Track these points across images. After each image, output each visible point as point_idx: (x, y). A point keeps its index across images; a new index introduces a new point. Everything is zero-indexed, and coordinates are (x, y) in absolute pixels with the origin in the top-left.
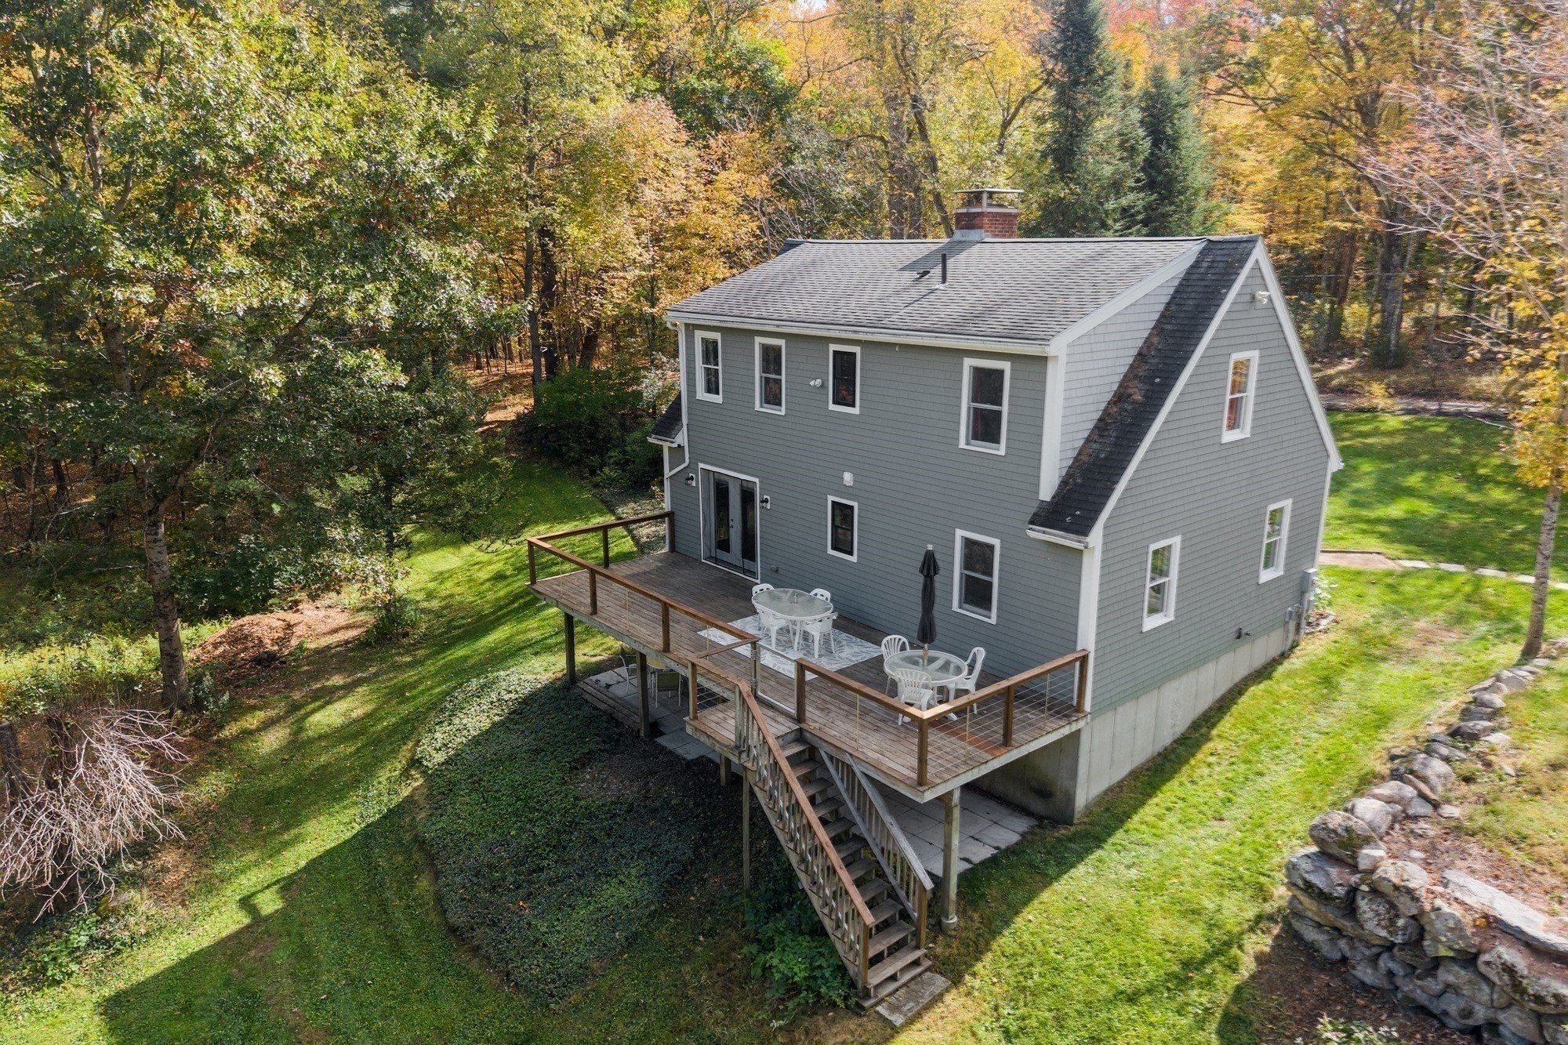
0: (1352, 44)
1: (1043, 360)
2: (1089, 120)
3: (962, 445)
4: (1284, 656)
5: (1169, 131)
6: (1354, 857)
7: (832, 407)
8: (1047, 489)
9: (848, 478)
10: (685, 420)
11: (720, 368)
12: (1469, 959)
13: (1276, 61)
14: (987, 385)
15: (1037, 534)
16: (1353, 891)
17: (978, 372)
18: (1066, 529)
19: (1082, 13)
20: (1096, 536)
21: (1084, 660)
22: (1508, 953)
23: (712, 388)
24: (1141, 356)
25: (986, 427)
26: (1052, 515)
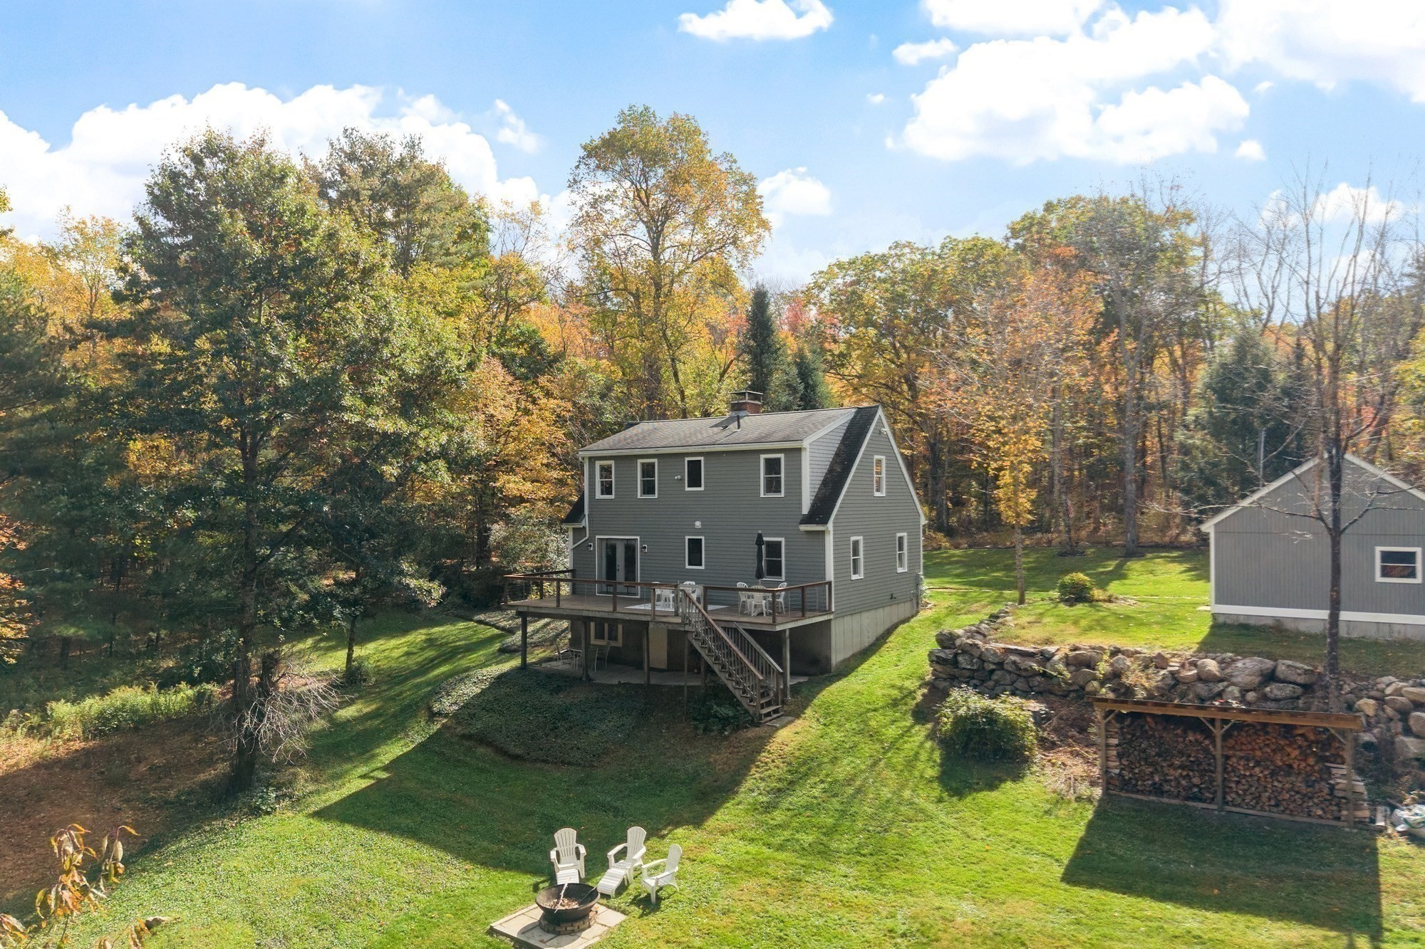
0: (898, 345)
1: (799, 450)
2: (770, 373)
3: (762, 495)
4: (913, 617)
5: (811, 383)
6: (954, 644)
7: (687, 489)
8: (805, 510)
9: (698, 524)
10: (586, 512)
11: (613, 479)
12: (1000, 665)
13: (854, 354)
14: (773, 466)
15: (803, 528)
16: (956, 655)
17: (767, 460)
18: (817, 523)
19: (762, 316)
20: (830, 525)
21: (830, 583)
22: (1013, 658)
23: (607, 489)
24: (837, 455)
25: (773, 485)
26: (808, 519)
